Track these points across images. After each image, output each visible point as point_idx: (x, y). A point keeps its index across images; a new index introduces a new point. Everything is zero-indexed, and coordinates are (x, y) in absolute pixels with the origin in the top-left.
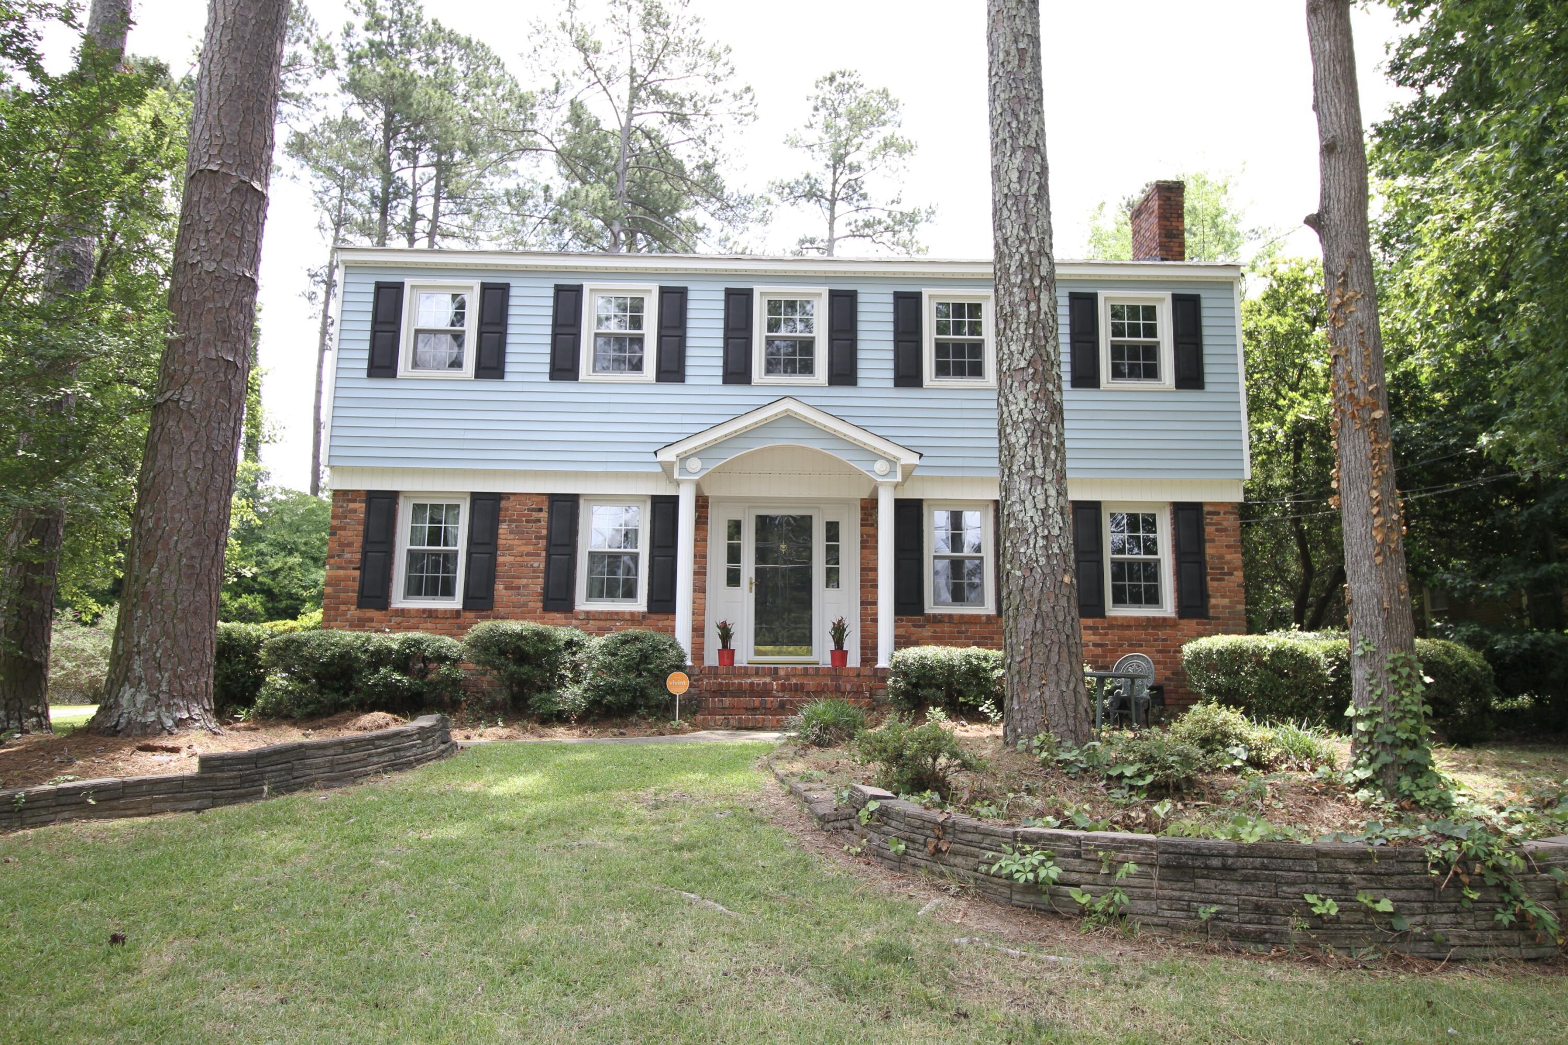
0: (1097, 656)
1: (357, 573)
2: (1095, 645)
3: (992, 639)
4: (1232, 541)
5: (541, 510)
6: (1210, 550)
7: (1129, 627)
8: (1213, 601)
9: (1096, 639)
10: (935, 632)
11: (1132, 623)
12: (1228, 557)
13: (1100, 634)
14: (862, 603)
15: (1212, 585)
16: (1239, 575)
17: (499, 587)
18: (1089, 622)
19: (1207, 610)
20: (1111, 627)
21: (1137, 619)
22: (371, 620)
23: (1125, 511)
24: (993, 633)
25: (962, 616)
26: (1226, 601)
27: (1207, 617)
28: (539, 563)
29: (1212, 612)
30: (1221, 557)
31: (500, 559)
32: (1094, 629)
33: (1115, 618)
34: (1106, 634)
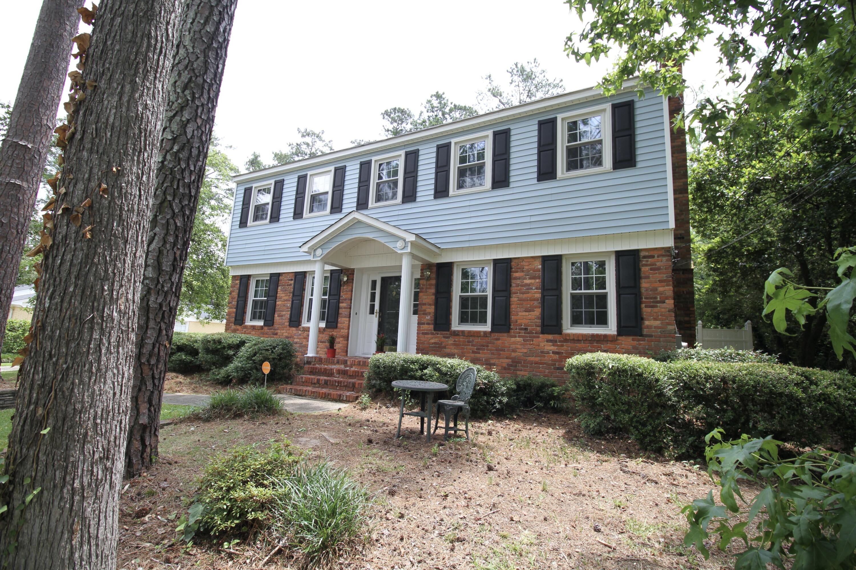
0: (555, 360)
1: (235, 310)
2: (553, 353)
3: (488, 346)
4: (664, 277)
5: (292, 280)
6: (644, 284)
7: (579, 341)
8: (647, 323)
9: (554, 348)
10: (455, 341)
11: (581, 338)
12: (660, 289)
13: (558, 346)
14: (418, 324)
15: (646, 310)
16: (670, 303)
17: (276, 315)
18: (550, 337)
19: (641, 329)
20: (566, 340)
21: (583, 335)
22: (238, 330)
23: (583, 260)
24: (488, 343)
25: (469, 332)
26: (658, 323)
27: (641, 335)
28: (289, 304)
29: (645, 331)
30: (655, 290)
31: (277, 303)
32: (554, 342)
33: (568, 335)
34: (562, 346)
